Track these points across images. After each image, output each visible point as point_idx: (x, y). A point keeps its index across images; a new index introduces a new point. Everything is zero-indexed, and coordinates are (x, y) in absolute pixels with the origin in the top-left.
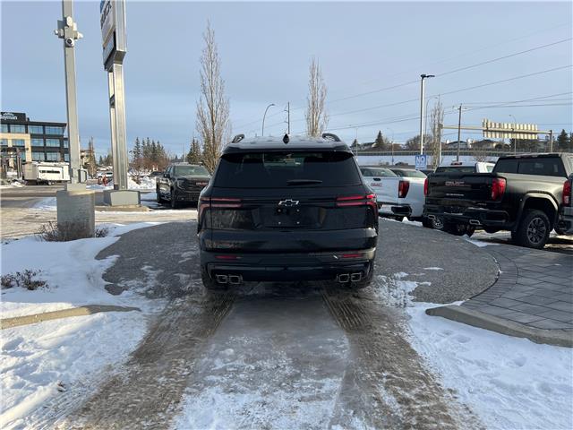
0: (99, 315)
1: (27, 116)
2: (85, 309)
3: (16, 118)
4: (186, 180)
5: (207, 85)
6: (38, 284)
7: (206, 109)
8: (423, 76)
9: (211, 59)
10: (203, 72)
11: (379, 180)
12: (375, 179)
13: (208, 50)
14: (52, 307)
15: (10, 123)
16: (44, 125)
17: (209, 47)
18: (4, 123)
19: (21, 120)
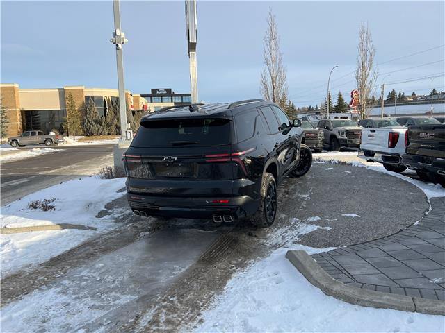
0: (66, 230)
1: (172, 90)
2: (58, 226)
3: (165, 92)
5: (270, 58)
6: (51, 207)
7: (269, 78)
9: (272, 37)
11: (374, 131)
12: (371, 131)
13: (270, 31)
14: (40, 223)
15: (162, 96)
16: (182, 96)
17: (271, 27)
18: (158, 95)
19: (169, 93)
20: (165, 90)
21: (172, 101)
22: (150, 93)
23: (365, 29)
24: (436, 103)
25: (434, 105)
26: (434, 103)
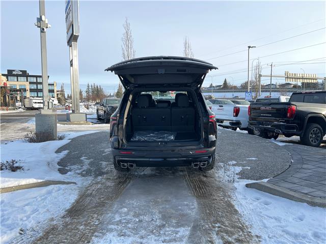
1: (27, 72)
3: (21, 73)
4: (112, 107)
5: (126, 53)
6: (18, 168)
8: (249, 47)
9: (128, 39)
10: (123, 47)
11: (222, 106)
12: (220, 106)
13: (126, 34)
15: (17, 76)
16: (37, 77)
17: (127, 32)
18: (14, 75)
19: (24, 74)
20: (21, 71)
21: (27, 81)
22: (7, 73)
23: (187, 41)
24: (215, 92)
25: (214, 93)
26: (213, 92)
